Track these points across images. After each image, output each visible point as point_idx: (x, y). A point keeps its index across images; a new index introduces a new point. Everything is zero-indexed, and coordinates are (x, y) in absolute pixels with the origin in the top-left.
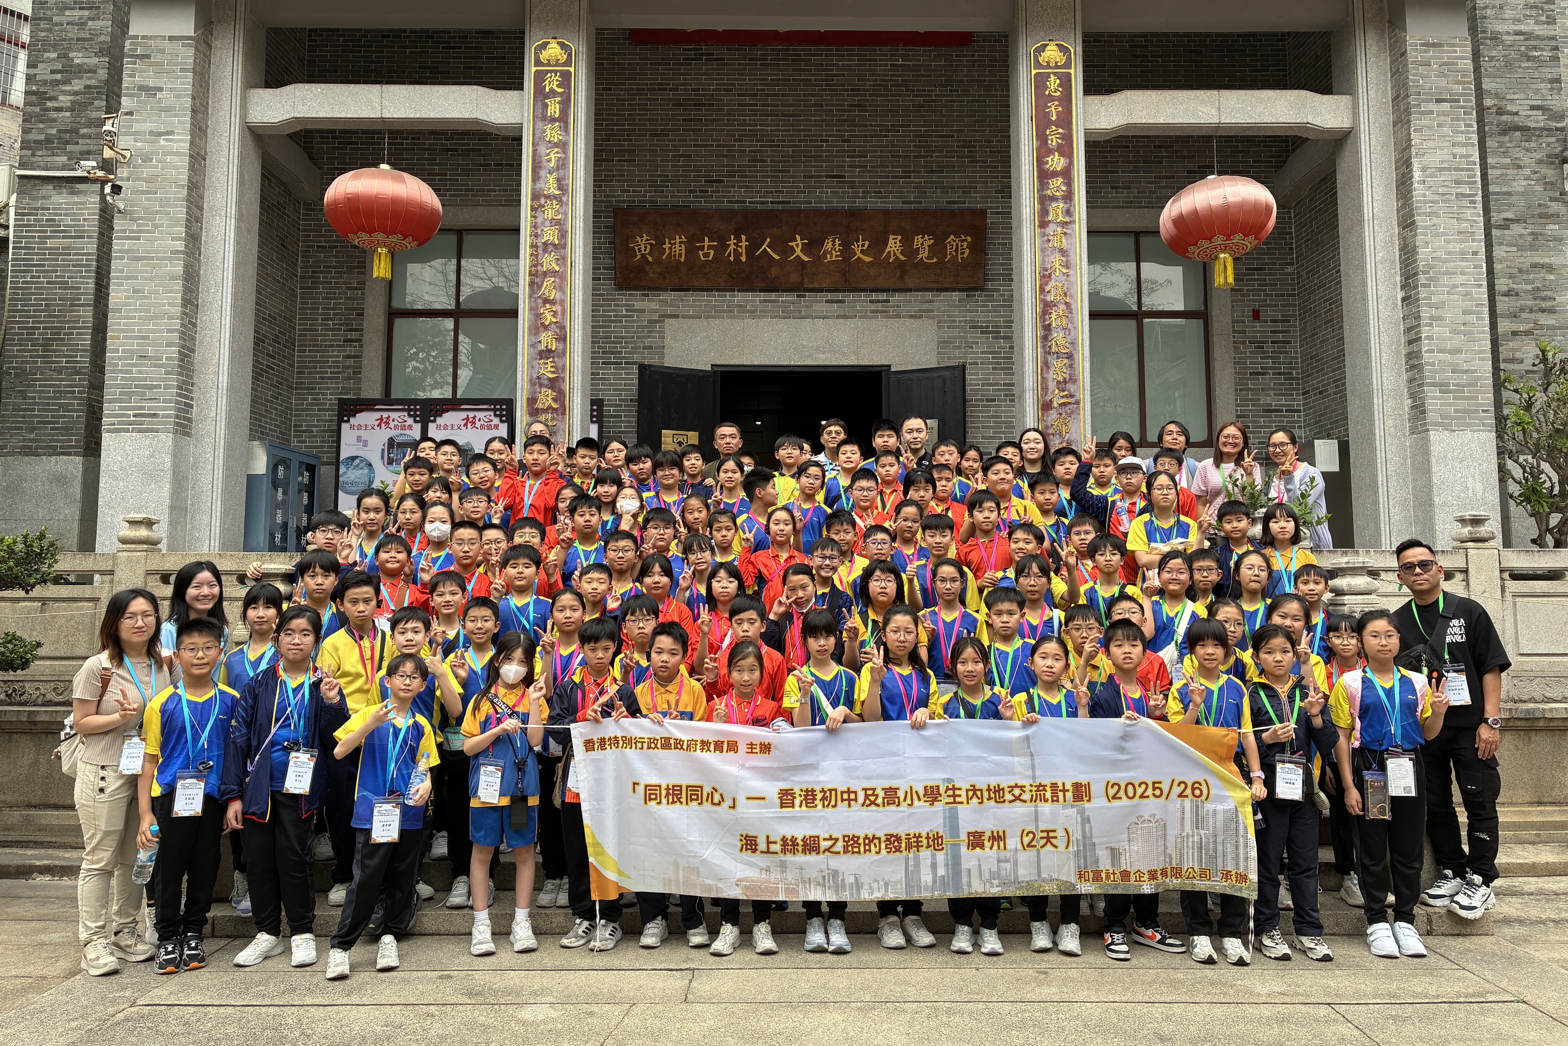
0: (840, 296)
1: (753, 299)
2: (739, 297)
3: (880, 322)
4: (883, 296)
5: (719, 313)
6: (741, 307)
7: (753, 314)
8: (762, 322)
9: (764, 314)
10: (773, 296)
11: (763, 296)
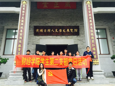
0: (62, 36)
1: (51, 37)
2: (49, 36)
3: (67, 39)
4: (67, 36)
5: (47, 38)
6: (49, 38)
7: (51, 38)
8: (52, 39)
9: (52, 38)
10: (53, 36)
11: (52, 36)
